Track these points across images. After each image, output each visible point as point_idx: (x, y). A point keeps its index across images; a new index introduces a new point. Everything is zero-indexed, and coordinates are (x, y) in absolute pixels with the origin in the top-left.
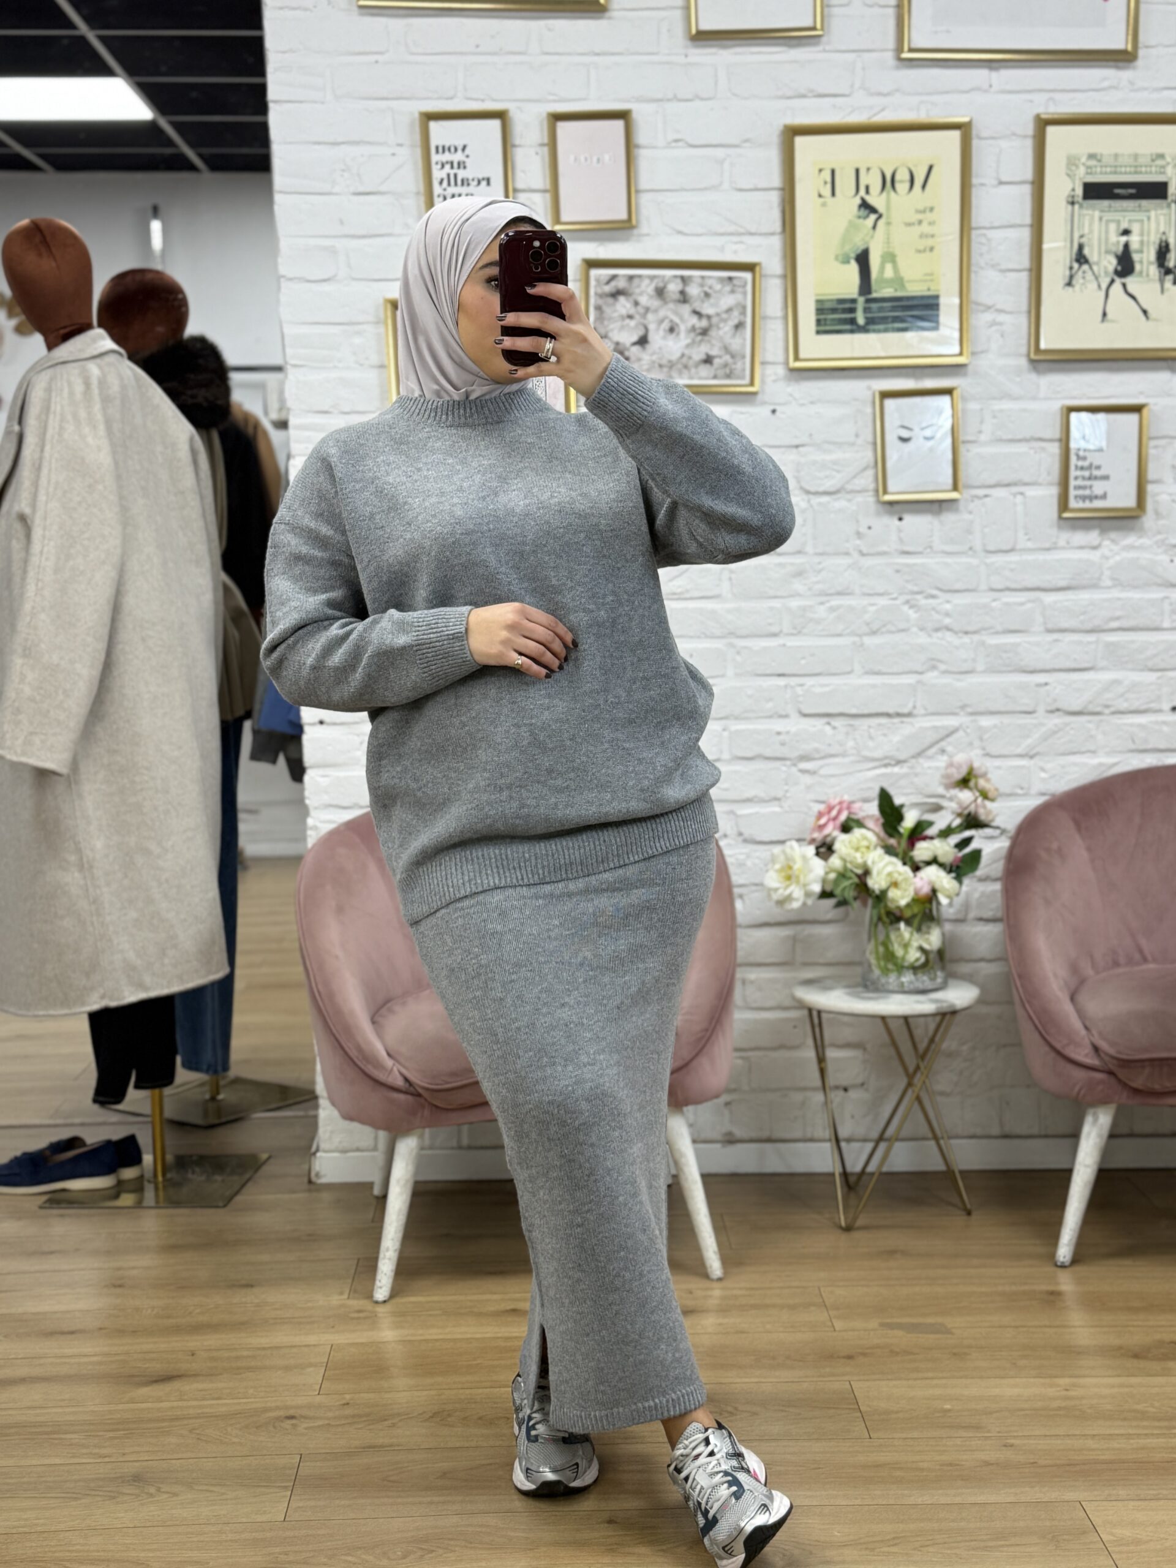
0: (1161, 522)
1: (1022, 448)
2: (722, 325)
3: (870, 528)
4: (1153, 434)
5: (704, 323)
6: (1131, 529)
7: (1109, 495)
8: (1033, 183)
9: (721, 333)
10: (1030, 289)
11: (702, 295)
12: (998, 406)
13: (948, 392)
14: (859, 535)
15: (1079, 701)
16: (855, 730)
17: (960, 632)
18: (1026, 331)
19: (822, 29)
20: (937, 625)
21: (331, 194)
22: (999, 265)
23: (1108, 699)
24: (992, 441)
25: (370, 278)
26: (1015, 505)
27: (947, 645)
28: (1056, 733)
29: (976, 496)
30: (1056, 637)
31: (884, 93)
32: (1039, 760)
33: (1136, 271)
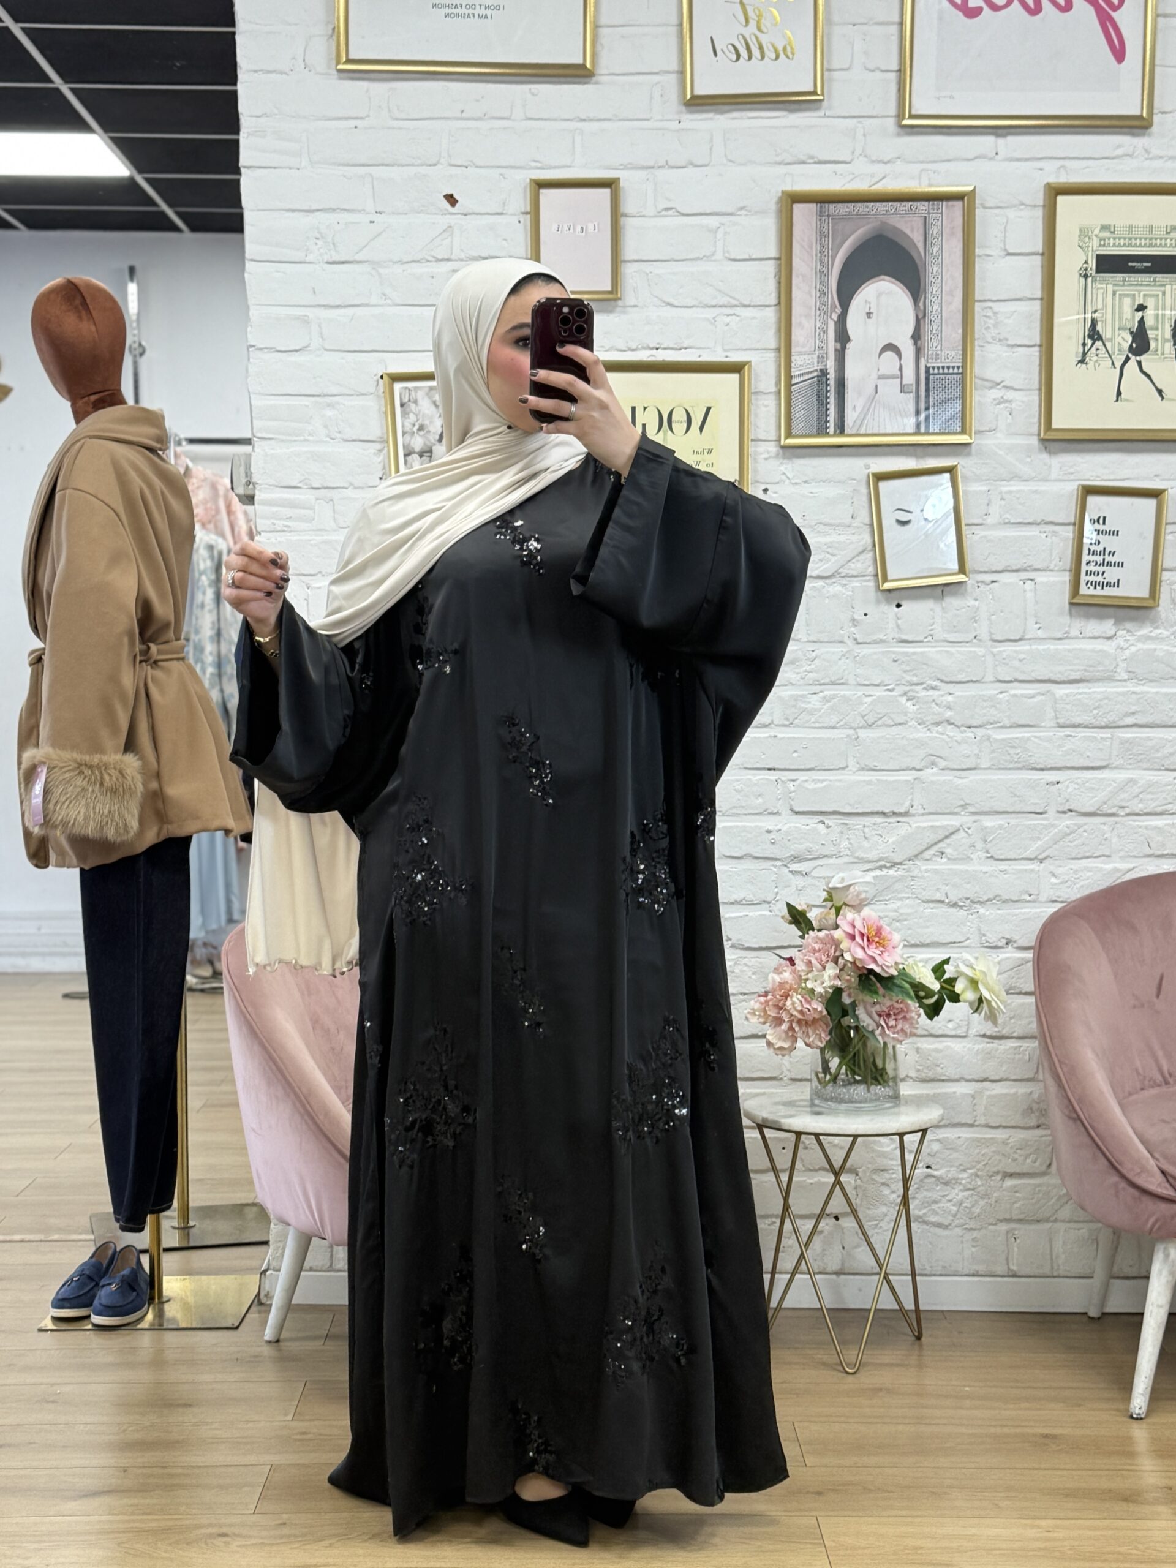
1: (1033, 531)
3: (866, 615)
4: (1168, 521)
6: (1147, 619)
7: (1121, 583)
8: (1043, 254)
10: (1040, 365)
12: (1005, 488)
13: (951, 471)
14: (853, 620)
15: (1092, 802)
16: (849, 829)
17: (962, 726)
18: (1037, 409)
19: (823, 94)
20: (937, 719)
21: (305, 263)
22: (1007, 339)
23: (1122, 800)
24: (1000, 524)
25: (343, 349)
26: (1025, 591)
27: (949, 740)
28: (1069, 835)
29: (982, 582)
30: (1069, 733)
31: (886, 160)
32: (1050, 864)
33: (1151, 348)
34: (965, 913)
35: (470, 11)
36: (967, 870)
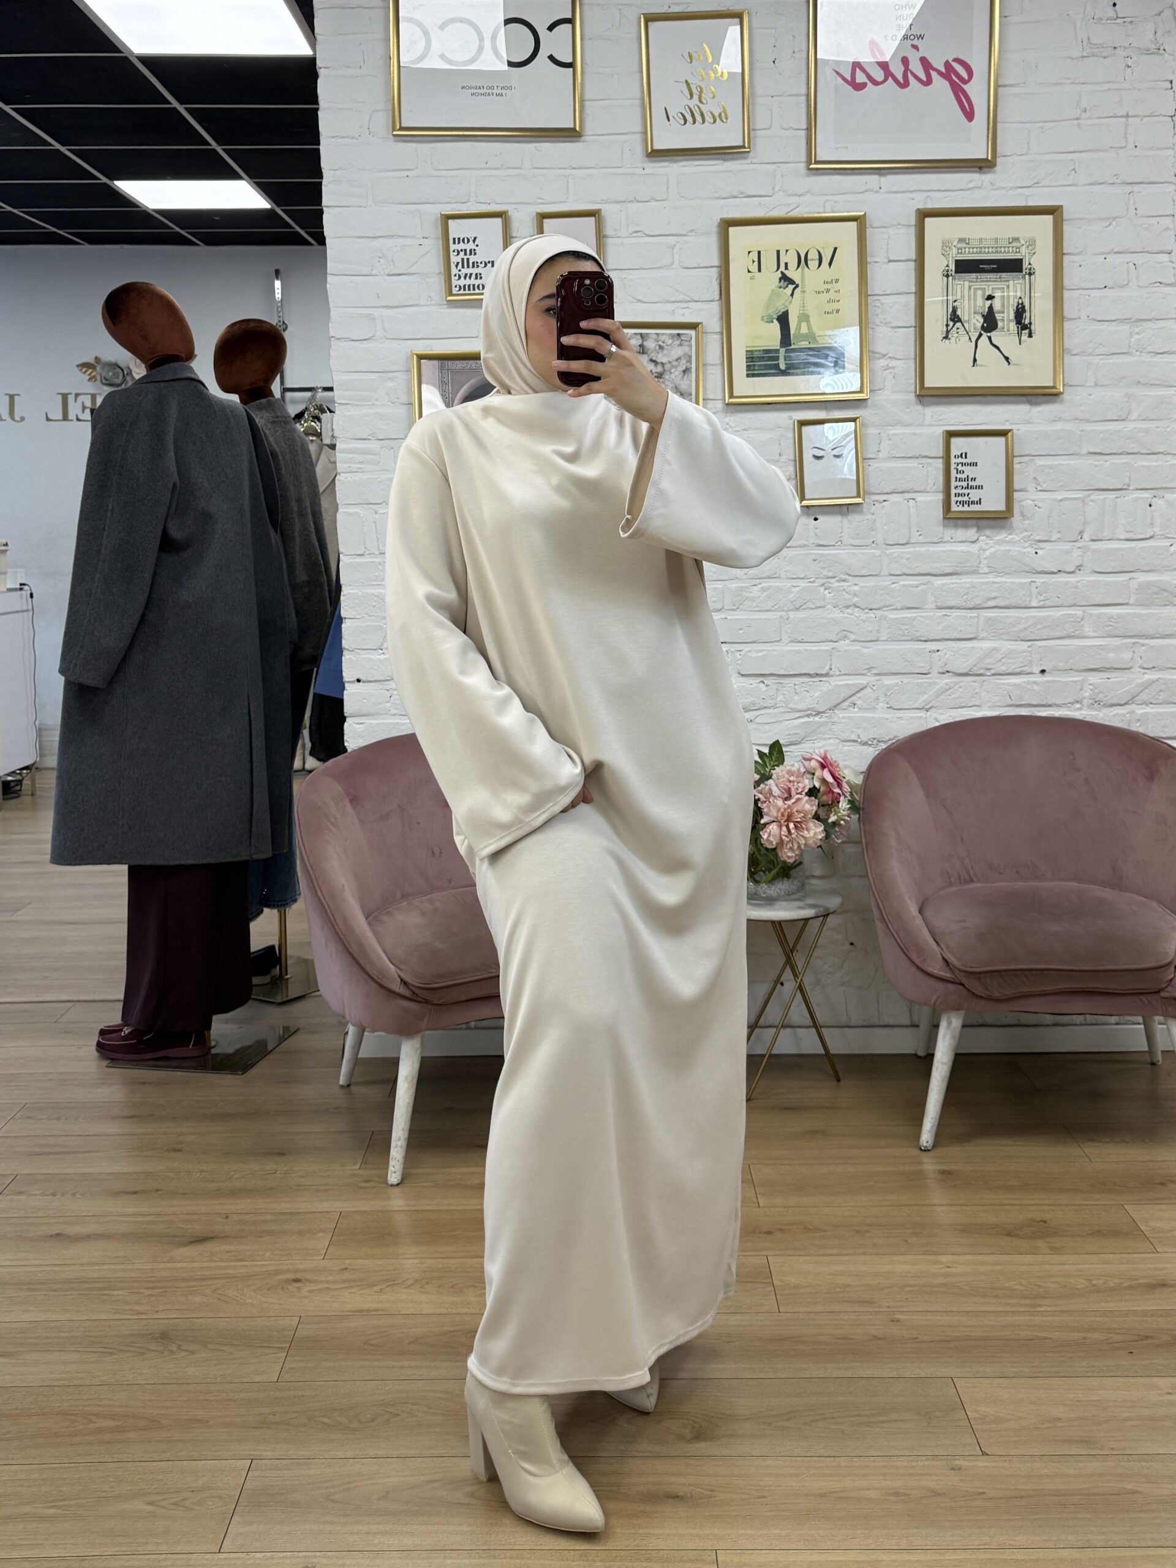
0: (1027, 522)
1: (914, 463)
2: (672, 371)
4: (1015, 454)
5: (659, 369)
6: (1003, 527)
7: (982, 501)
8: (915, 261)
9: (673, 376)
10: (916, 341)
11: (657, 348)
12: (892, 431)
13: (854, 420)
15: (965, 665)
16: (784, 687)
17: (866, 608)
18: (914, 373)
19: (749, 148)
20: (848, 604)
21: (370, 275)
22: (890, 323)
23: (989, 664)
24: (888, 458)
25: (400, 338)
26: (909, 508)
27: (856, 619)
28: (947, 690)
29: (877, 501)
30: (945, 613)
31: (799, 194)
32: (935, 712)
33: (999, 326)
34: (873, 749)
35: (490, 91)
36: (873, 718)
